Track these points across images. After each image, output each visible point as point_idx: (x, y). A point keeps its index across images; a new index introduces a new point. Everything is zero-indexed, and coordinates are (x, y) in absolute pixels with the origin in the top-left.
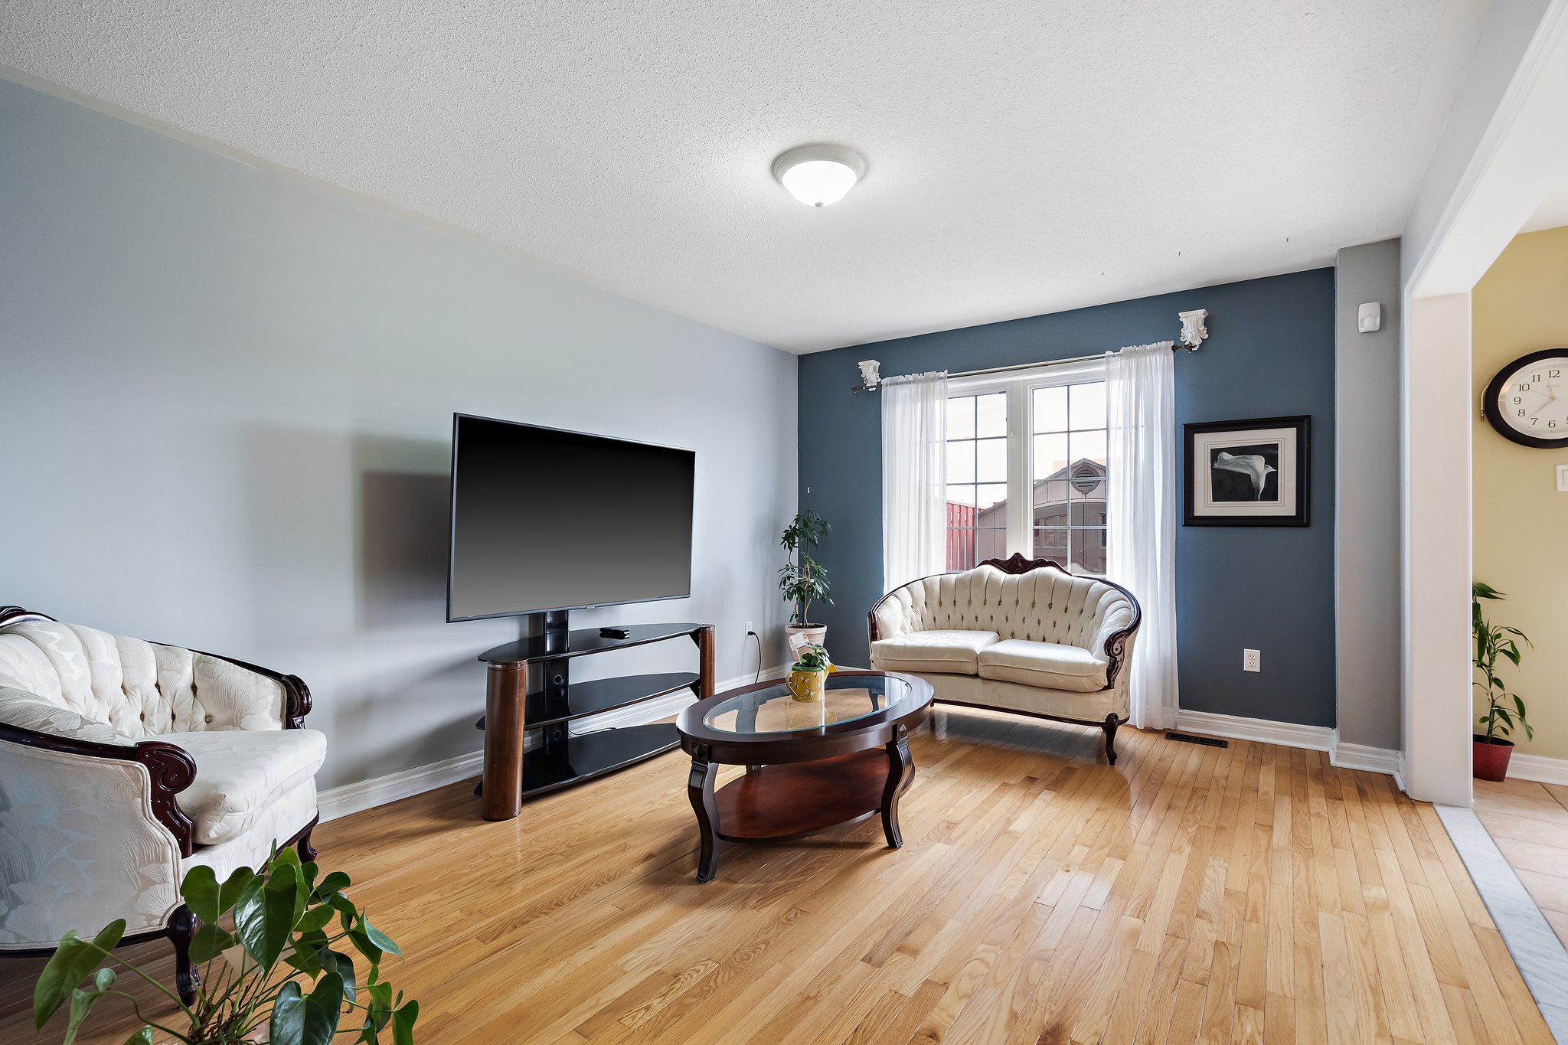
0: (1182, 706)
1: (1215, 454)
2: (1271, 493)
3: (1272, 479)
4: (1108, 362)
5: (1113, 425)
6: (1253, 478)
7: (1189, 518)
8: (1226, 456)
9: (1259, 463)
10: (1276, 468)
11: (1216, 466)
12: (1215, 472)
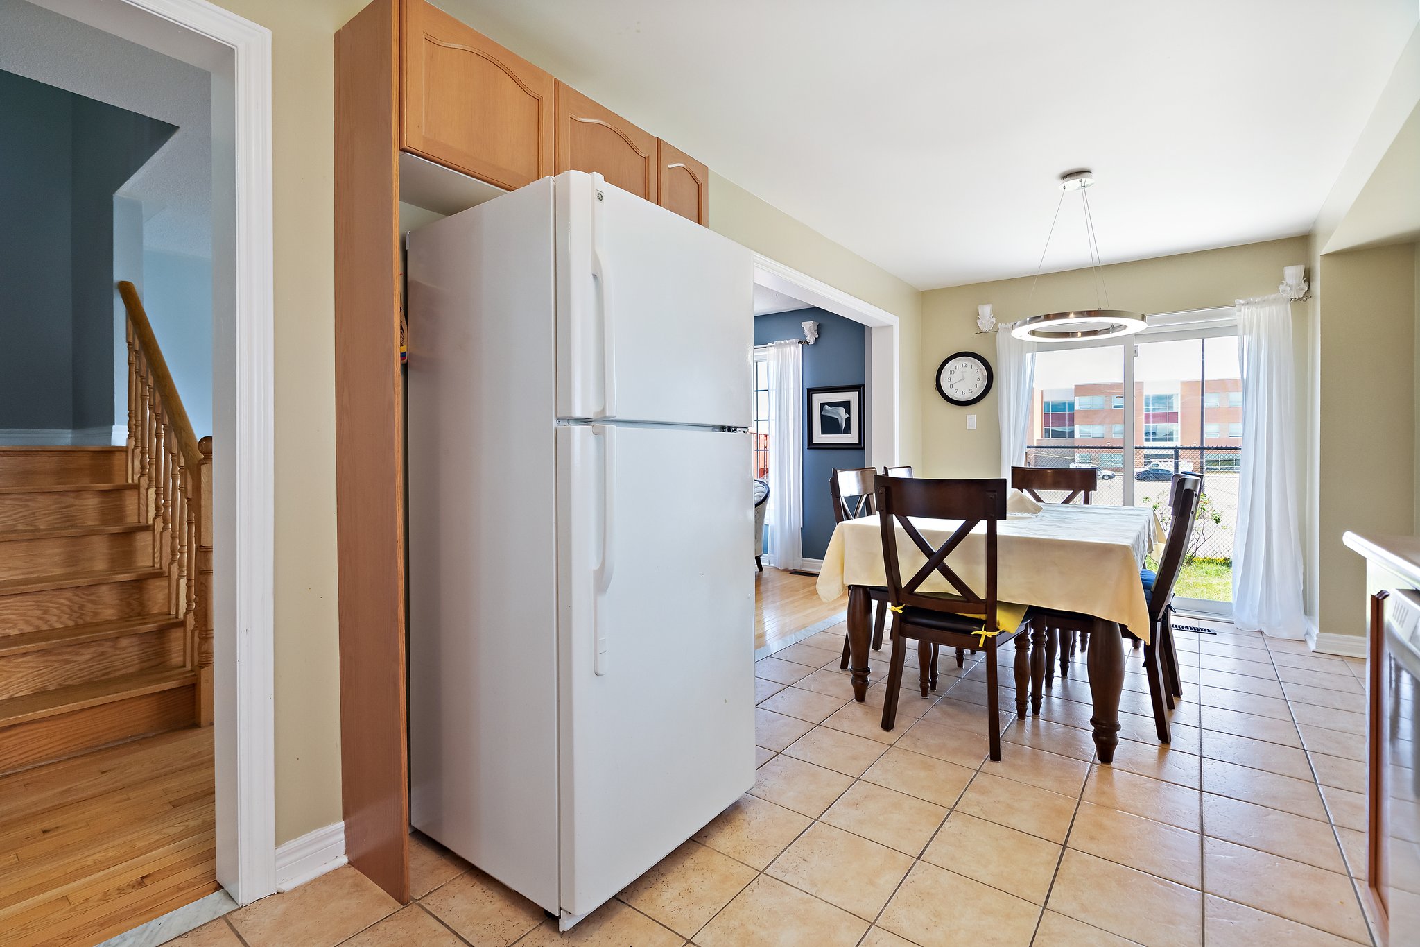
0: (804, 556)
1: (822, 405)
2: (847, 430)
3: (848, 420)
4: (768, 350)
5: (771, 388)
6: (839, 420)
7: (811, 445)
8: (827, 407)
9: (842, 410)
10: (850, 415)
11: (823, 413)
12: (822, 416)
